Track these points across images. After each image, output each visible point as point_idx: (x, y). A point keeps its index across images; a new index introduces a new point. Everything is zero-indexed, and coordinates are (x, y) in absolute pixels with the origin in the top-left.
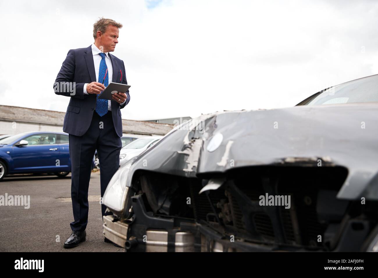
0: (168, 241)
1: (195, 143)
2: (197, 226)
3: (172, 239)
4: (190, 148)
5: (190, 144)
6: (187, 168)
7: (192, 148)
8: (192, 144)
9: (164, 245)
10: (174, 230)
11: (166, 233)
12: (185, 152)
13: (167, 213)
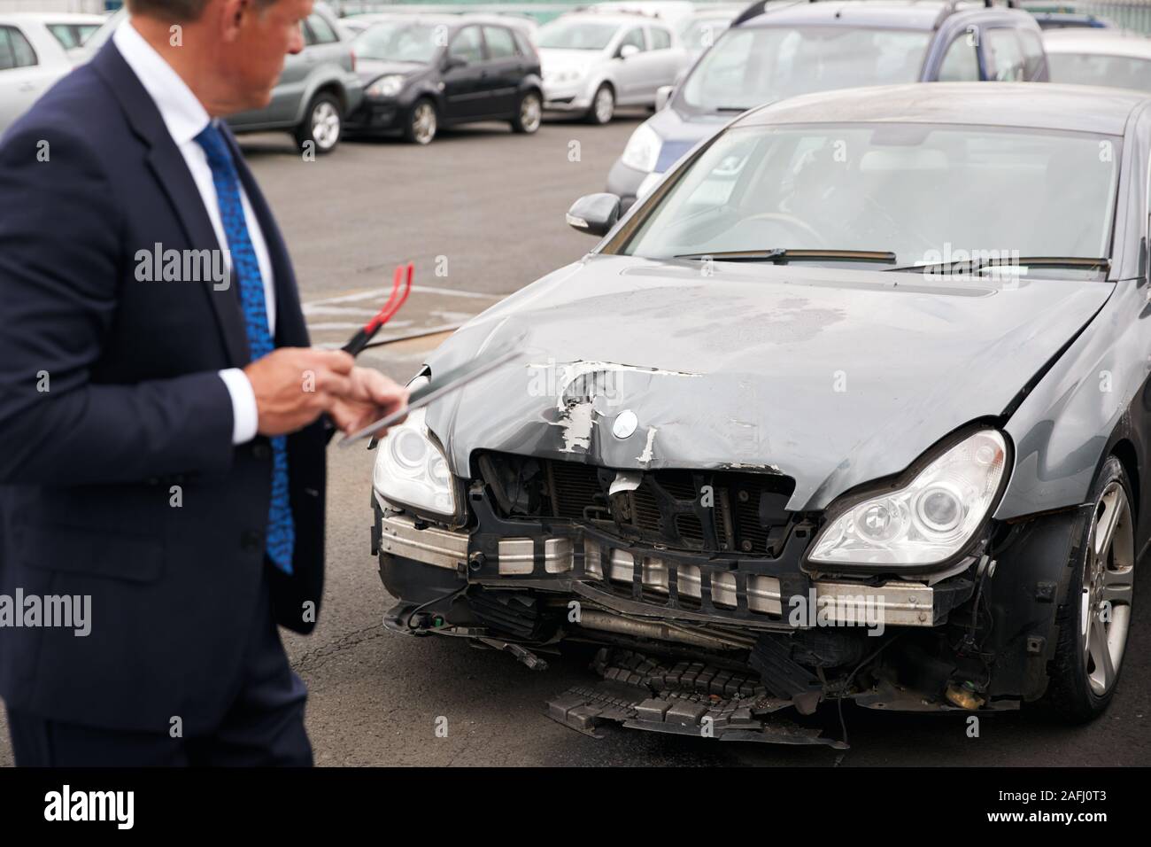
0: (535, 553)
1: (575, 409)
2: (578, 529)
3: (539, 550)
4: (568, 417)
5: (567, 410)
6: (564, 447)
7: (571, 416)
8: (570, 411)
9: (528, 560)
10: (544, 537)
11: (532, 542)
12: (560, 423)
13: (526, 512)
